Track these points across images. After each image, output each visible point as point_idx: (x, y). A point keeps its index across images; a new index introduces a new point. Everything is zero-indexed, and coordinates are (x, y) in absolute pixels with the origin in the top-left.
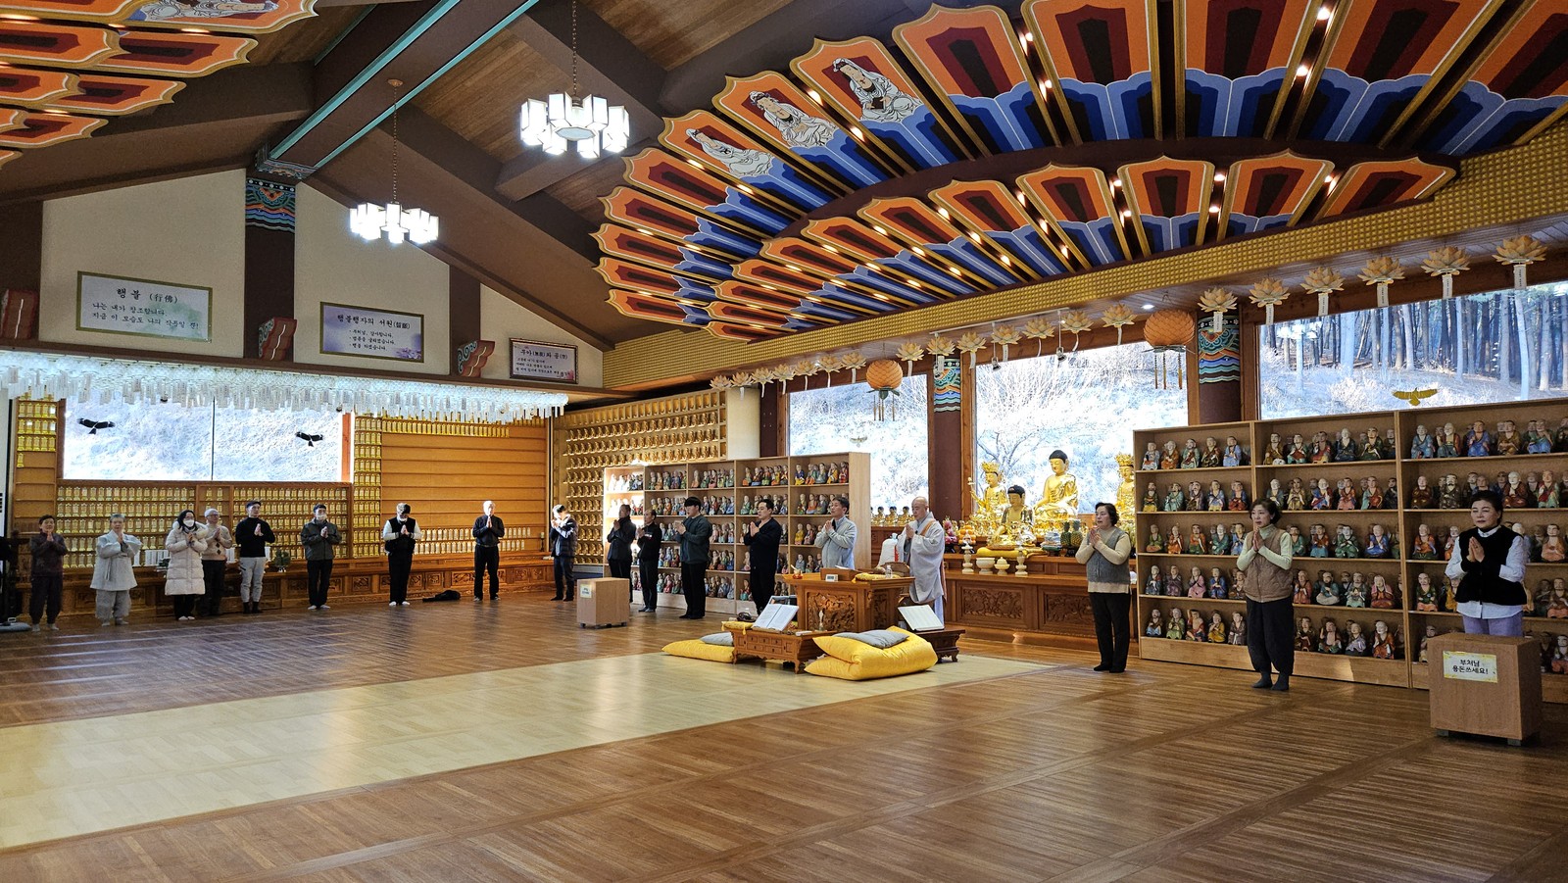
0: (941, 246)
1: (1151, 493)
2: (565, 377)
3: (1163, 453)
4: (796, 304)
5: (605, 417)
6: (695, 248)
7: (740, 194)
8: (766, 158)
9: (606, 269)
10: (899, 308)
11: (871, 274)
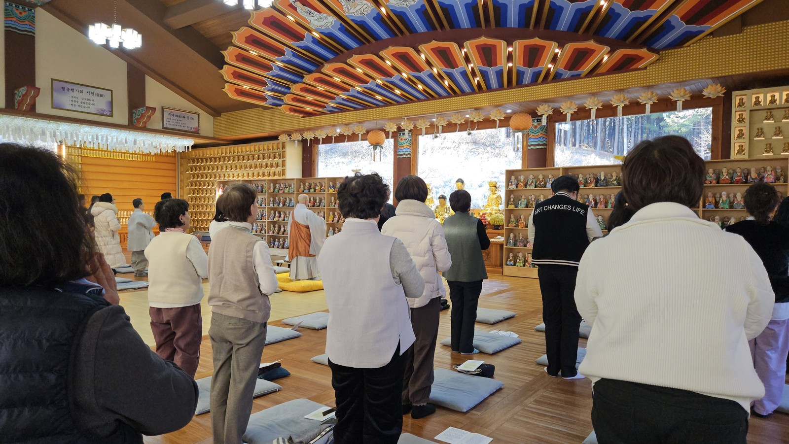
0: (417, 74)
1: (512, 200)
2: (192, 130)
3: (518, 181)
4: (334, 98)
5: (212, 153)
6: (281, 64)
7: (312, 37)
8: (332, 19)
9: (226, 72)
10: (386, 104)
11: (378, 85)
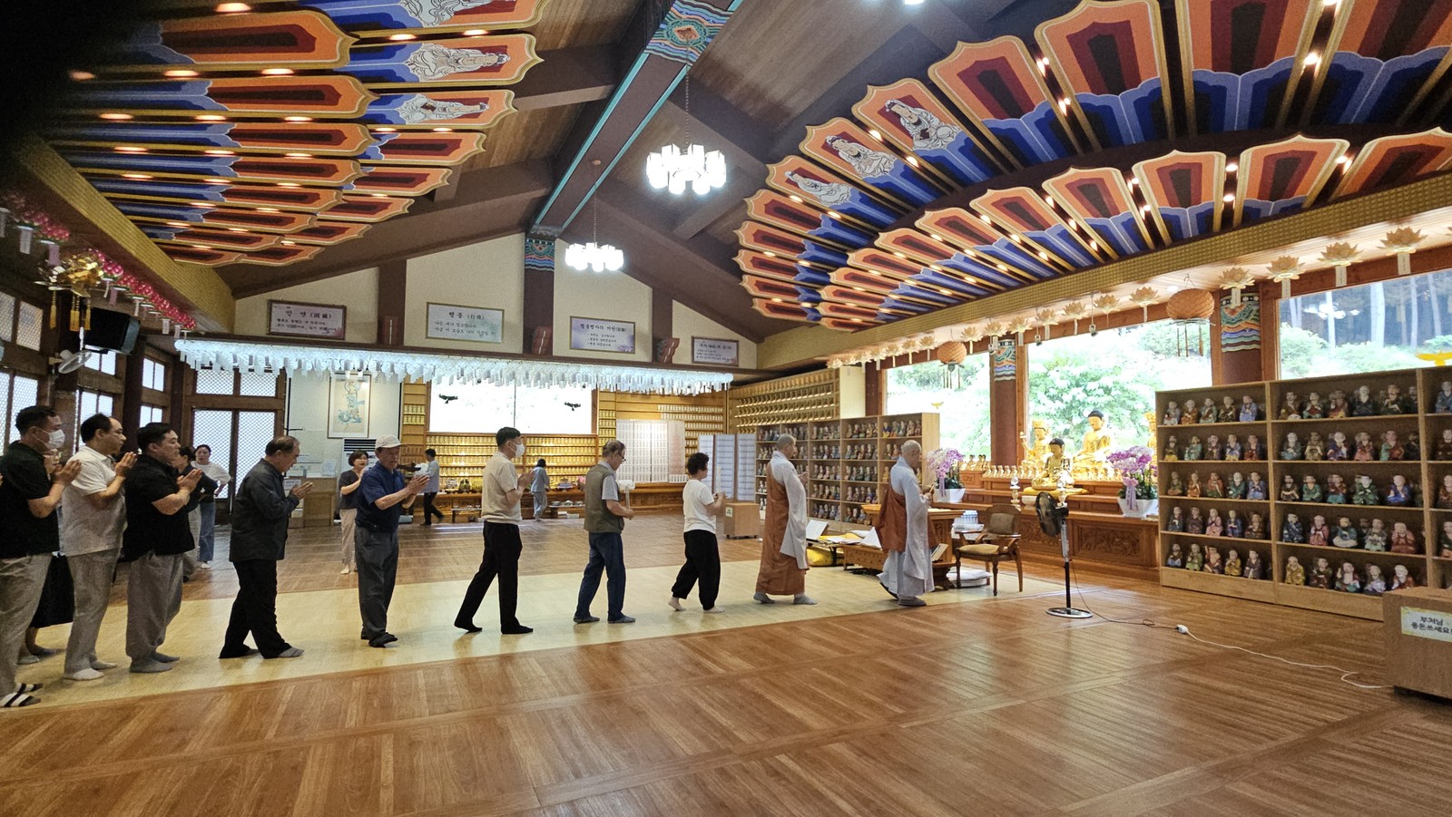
0: (986, 247)
2: (728, 362)
3: (1183, 411)
4: (881, 301)
6: (806, 264)
7: (832, 219)
8: (846, 189)
9: (748, 284)
10: (961, 301)
11: (935, 274)
